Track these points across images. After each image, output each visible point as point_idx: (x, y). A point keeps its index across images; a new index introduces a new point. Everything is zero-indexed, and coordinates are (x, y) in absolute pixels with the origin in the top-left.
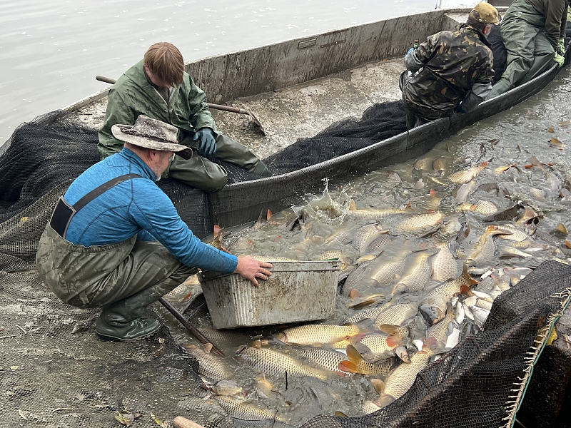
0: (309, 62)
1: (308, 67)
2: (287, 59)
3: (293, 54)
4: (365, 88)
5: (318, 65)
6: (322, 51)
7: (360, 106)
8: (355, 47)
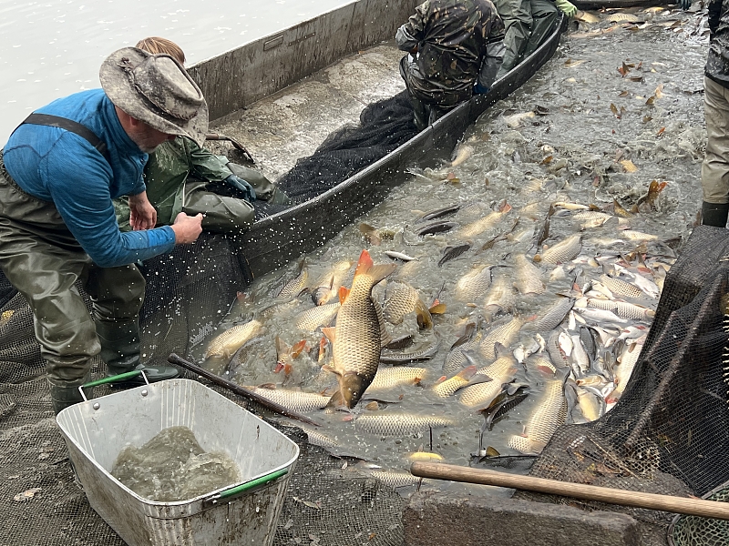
0: (279, 66)
1: (278, 73)
2: (253, 65)
3: (260, 58)
4: (350, 88)
5: (288, 68)
6: (291, 50)
7: (352, 110)
8: (327, 39)
